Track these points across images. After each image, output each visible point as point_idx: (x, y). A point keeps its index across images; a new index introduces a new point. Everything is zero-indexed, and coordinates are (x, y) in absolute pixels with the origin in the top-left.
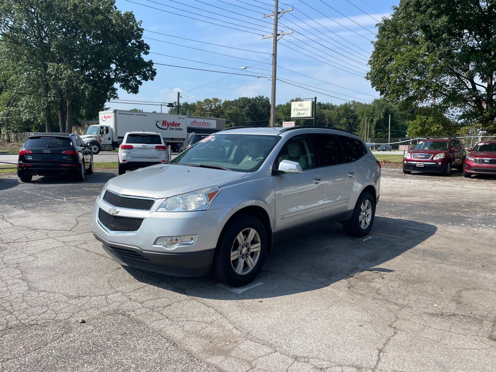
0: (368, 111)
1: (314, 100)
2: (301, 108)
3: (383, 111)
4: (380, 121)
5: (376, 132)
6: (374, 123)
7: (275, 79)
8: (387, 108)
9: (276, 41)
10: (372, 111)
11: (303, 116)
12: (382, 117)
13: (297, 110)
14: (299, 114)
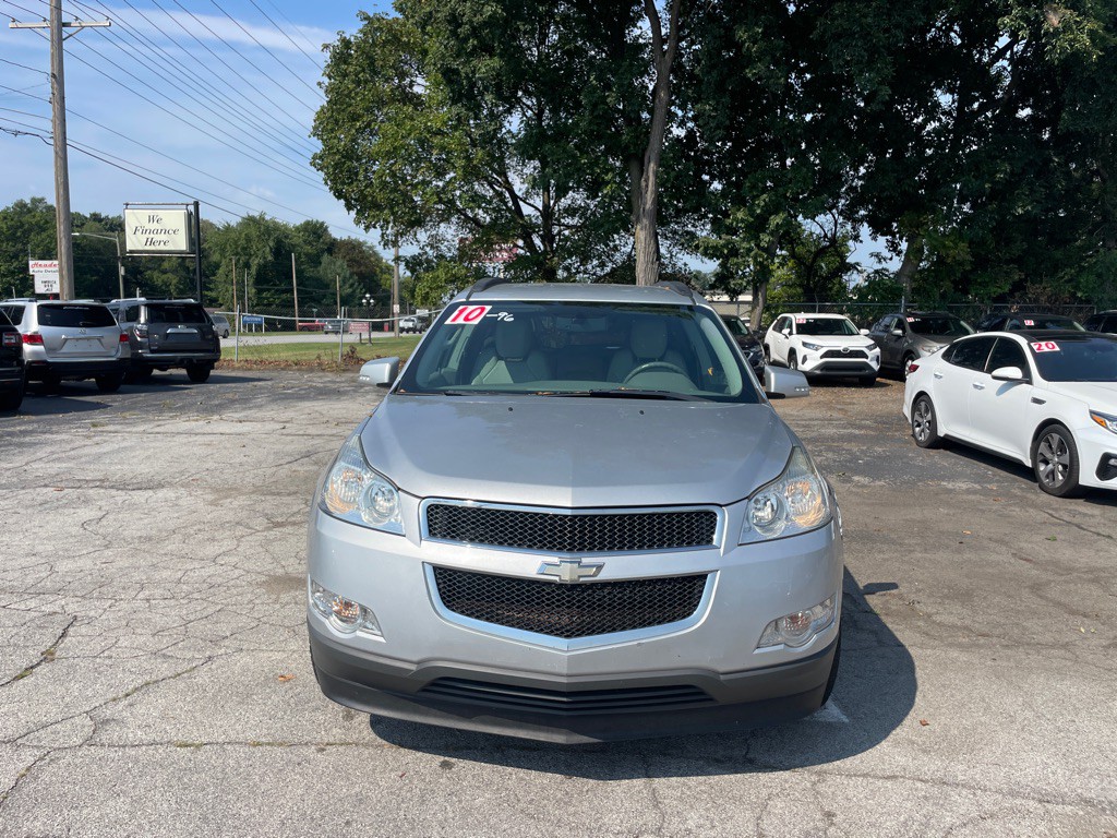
0: (236, 242)
1: (192, 208)
2: (154, 226)
3: (271, 244)
4: (265, 266)
5: (259, 292)
6: (254, 270)
7: (65, 144)
8: (277, 238)
9: (58, 41)
10: (244, 242)
11: (162, 247)
12: (270, 258)
13: (144, 232)
14: (152, 243)
